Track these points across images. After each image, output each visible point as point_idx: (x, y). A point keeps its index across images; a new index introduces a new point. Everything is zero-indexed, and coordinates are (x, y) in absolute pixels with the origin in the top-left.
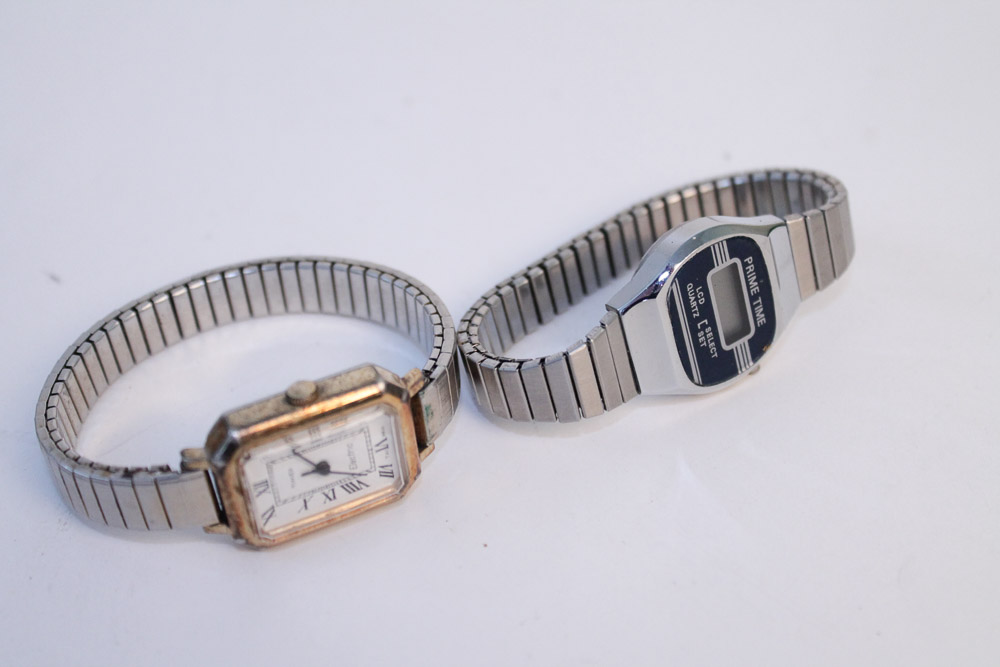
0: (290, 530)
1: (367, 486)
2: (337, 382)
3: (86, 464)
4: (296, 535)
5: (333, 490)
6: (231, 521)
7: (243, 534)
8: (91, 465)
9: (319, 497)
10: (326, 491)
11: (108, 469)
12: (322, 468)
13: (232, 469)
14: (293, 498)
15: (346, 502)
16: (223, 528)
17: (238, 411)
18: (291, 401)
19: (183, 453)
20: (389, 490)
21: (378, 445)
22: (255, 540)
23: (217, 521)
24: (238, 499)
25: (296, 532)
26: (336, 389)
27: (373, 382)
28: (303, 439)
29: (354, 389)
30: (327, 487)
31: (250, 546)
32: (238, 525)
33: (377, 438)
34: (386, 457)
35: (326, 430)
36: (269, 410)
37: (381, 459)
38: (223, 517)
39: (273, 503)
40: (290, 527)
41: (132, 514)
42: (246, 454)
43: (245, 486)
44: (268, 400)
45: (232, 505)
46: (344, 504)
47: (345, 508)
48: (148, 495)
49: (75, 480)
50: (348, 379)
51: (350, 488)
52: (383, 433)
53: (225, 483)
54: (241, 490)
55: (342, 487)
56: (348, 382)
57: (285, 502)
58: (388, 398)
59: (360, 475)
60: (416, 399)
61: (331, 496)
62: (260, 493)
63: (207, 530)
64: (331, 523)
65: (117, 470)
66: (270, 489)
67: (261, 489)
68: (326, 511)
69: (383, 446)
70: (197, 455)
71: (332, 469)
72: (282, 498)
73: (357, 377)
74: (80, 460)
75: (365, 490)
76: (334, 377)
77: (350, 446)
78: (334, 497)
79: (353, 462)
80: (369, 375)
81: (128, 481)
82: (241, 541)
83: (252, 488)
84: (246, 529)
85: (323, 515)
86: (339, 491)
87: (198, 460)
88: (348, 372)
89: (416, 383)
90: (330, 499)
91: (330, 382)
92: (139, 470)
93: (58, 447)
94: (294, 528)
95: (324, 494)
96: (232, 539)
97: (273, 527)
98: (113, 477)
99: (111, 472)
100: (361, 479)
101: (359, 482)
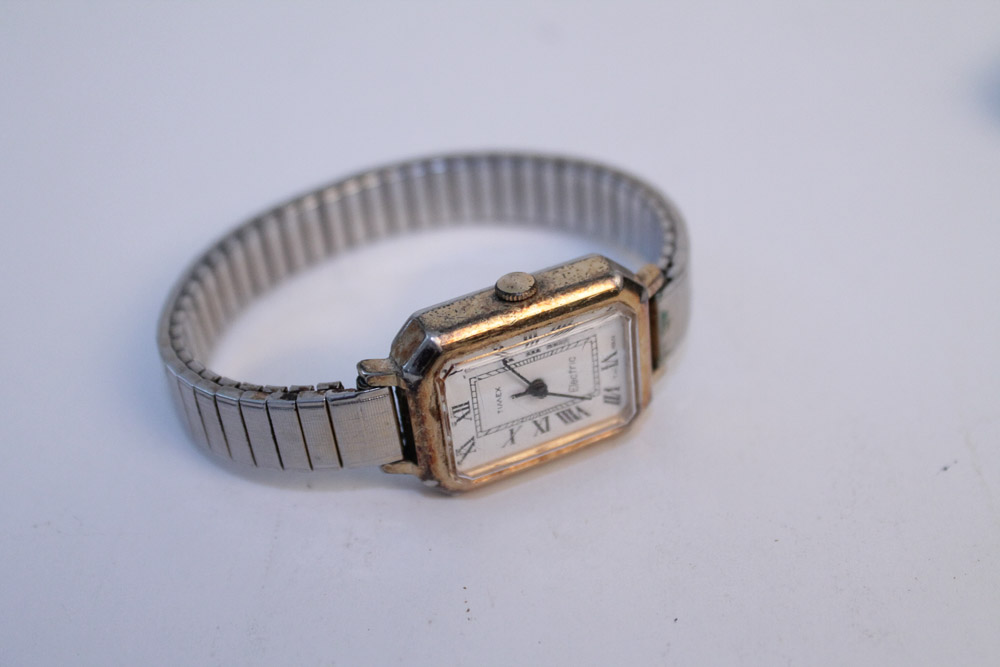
0: (491, 470)
1: (587, 414)
2: (559, 275)
3: (230, 385)
4: (502, 477)
5: (547, 419)
6: (420, 455)
7: (434, 474)
8: (238, 386)
9: (529, 426)
10: (538, 419)
11: (260, 390)
12: (537, 389)
13: (428, 385)
14: (499, 428)
15: (562, 435)
16: (409, 467)
17: (434, 310)
18: (502, 298)
19: (361, 366)
20: (614, 422)
21: (606, 360)
22: (451, 482)
23: (401, 457)
24: (432, 425)
25: (500, 472)
26: (559, 283)
27: (607, 276)
28: (516, 349)
29: (584, 284)
30: (539, 414)
31: (443, 491)
32: (430, 460)
33: (605, 351)
34: (614, 377)
35: (545, 337)
36: (475, 308)
37: (608, 379)
38: (410, 453)
39: (474, 434)
40: (492, 466)
41: (292, 449)
42: (447, 367)
43: (443, 408)
44: (472, 297)
45: (425, 435)
46: (559, 438)
47: (560, 442)
48: (315, 421)
49: (216, 406)
50: (573, 272)
51: (567, 416)
52: (613, 345)
53: (417, 403)
54: (438, 414)
55: (558, 414)
56: (574, 276)
57: (487, 433)
58: (626, 296)
59: (583, 398)
60: (652, 301)
61: (543, 426)
62: (459, 419)
63: (386, 469)
64: (545, 462)
65: (274, 390)
66: (471, 415)
67: (460, 414)
68: (536, 446)
69: (610, 363)
70: (382, 367)
71: (550, 389)
72: (485, 428)
73: (584, 270)
74: (220, 382)
75: (584, 421)
76: (555, 270)
77: (572, 360)
78: (548, 428)
79: (574, 382)
80: (600, 267)
81: (289, 403)
82: (430, 483)
83: (450, 412)
84: (440, 467)
85: (532, 452)
86: (554, 420)
87: (383, 374)
88: (572, 264)
89: (654, 282)
90: (543, 431)
91: (550, 275)
92: (303, 389)
93: (190, 368)
94: (497, 467)
95: (535, 422)
96: (418, 480)
97: (470, 466)
98: (268, 398)
99: (266, 393)
100: (583, 405)
101: (579, 410)
